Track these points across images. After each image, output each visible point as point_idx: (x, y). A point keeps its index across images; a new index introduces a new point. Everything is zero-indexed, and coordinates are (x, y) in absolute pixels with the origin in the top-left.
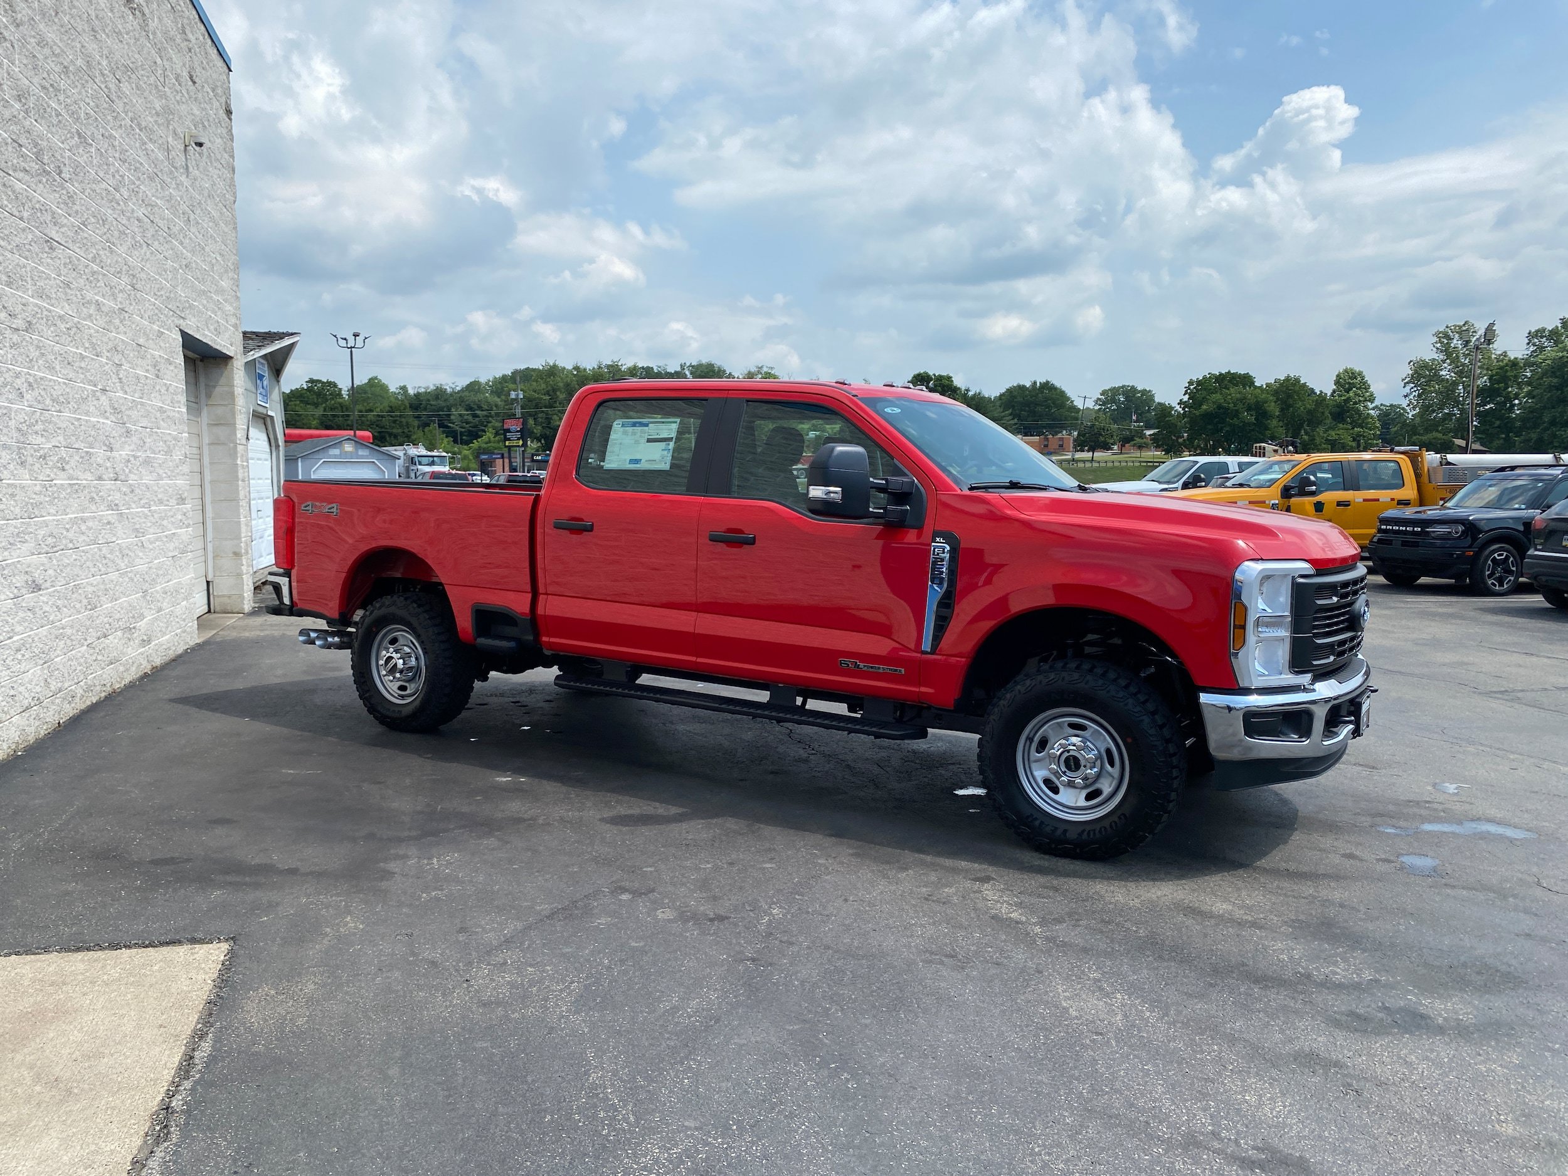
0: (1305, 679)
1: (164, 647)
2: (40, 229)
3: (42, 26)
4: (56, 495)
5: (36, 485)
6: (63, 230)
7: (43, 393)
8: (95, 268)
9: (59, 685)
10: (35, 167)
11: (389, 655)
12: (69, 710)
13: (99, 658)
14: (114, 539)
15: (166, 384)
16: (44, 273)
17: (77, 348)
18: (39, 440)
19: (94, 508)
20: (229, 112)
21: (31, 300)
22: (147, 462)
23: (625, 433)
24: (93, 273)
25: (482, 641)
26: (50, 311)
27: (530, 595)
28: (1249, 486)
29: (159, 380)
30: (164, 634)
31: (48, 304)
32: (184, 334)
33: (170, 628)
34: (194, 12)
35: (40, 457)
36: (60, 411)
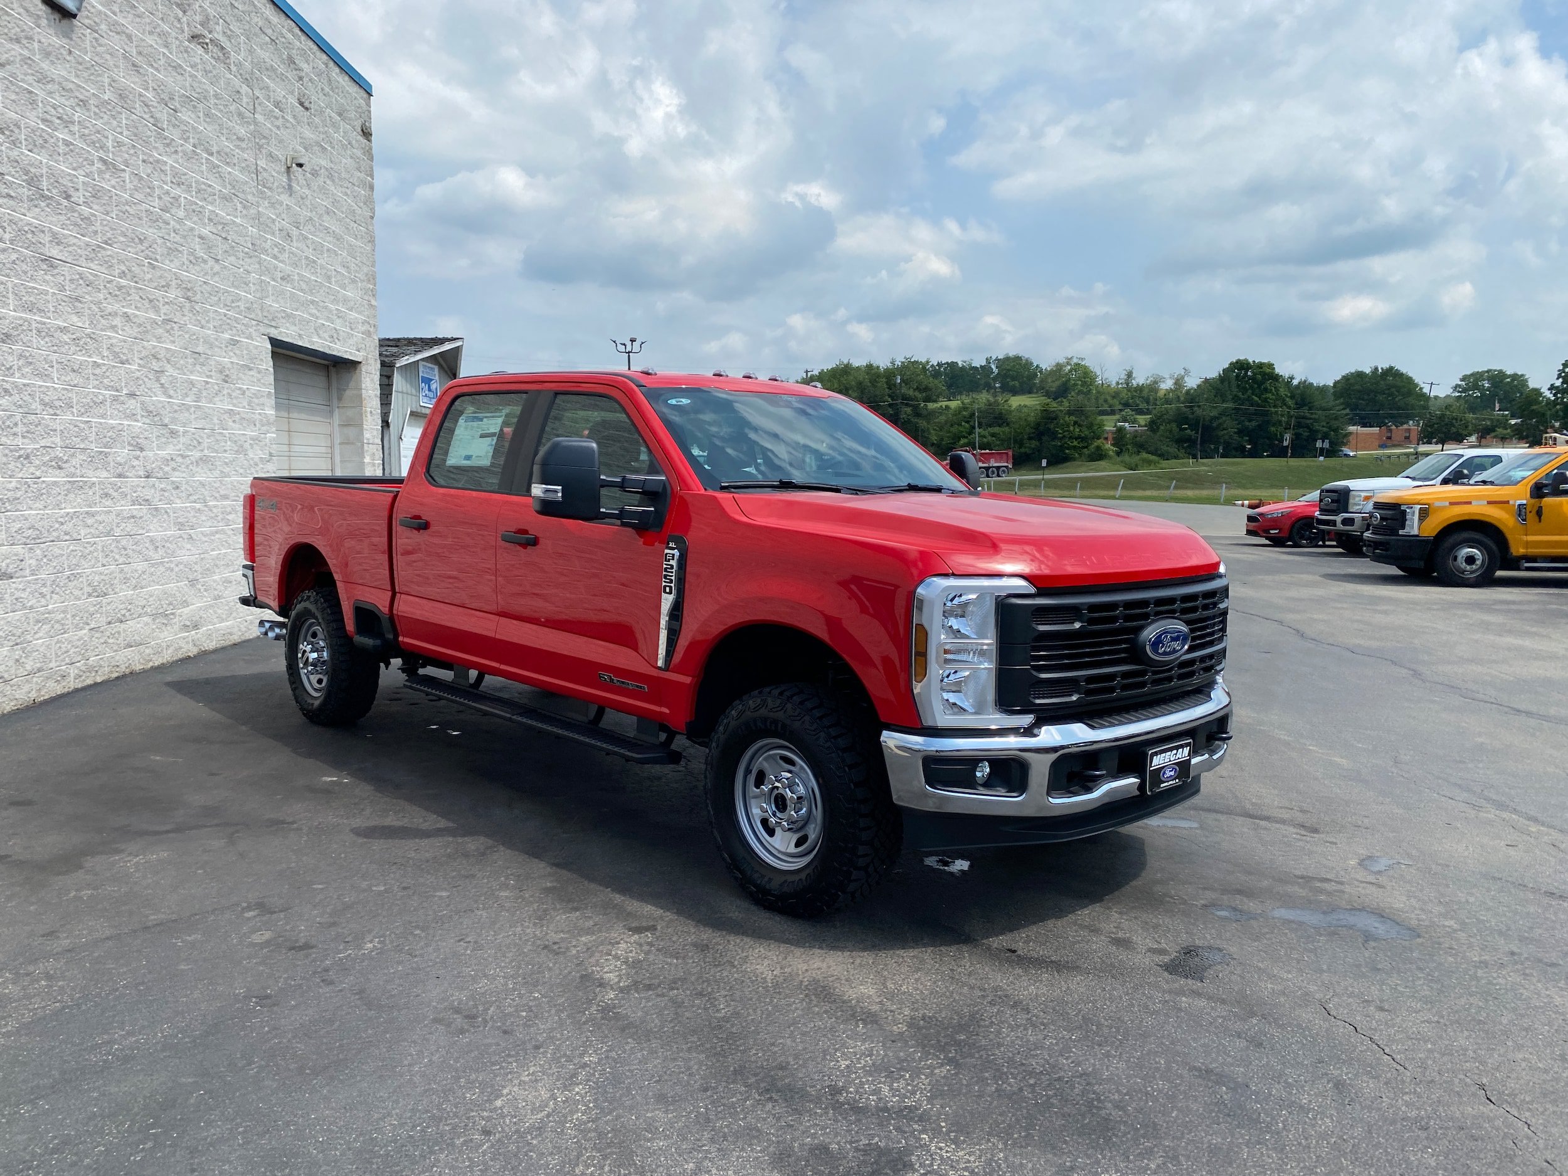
0: (1027, 720)
1: (222, 632)
2: (31, 249)
3: (45, 65)
4: (44, 491)
5: (10, 482)
6: (70, 249)
7: (27, 398)
8: (123, 282)
9: (38, 665)
10: (25, 192)
11: (305, 648)
12: (54, 688)
13: (111, 641)
14: (141, 532)
15: (240, 389)
16: (35, 288)
17: (90, 356)
18: (19, 441)
19: (109, 503)
20: (366, 134)
21: (12, 313)
22: (203, 460)
23: (466, 429)
24: (120, 288)
25: (358, 639)
26: (44, 324)
27: (390, 593)
28: (1492, 483)
29: (227, 385)
30: (222, 621)
31: (42, 317)
32: (274, 342)
33: (234, 614)
34: (311, 43)
35: (20, 457)
36: (55, 414)
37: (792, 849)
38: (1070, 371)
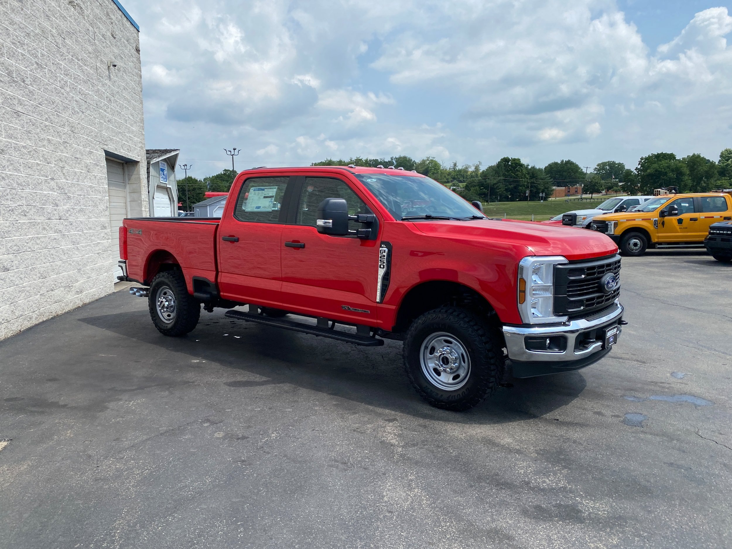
0: (564, 319)
1: (91, 294)
2: (10, 107)
3: (12, 16)
4: (20, 227)
5: (6, 223)
6: (26, 107)
7: (11, 181)
8: (47, 123)
9: (21, 313)
10: (7, 79)
11: (161, 300)
12: (28, 324)
13: (48, 300)
14: (58, 246)
15: (94, 175)
16: (13, 127)
17: (35, 160)
18: (9, 202)
19: (45, 232)
20: (138, 50)
21: (4, 139)
22: (81, 211)
23: (255, 194)
24: (46, 126)
25: (196, 294)
26: (17, 144)
27: (215, 272)
28: (643, 211)
29: (89, 174)
30: (92, 288)
31: (16, 141)
32: (107, 153)
33: (95, 286)
34: (115, 6)
35: (10, 210)
36: (23, 189)
37: (451, 381)
38: (429, 163)
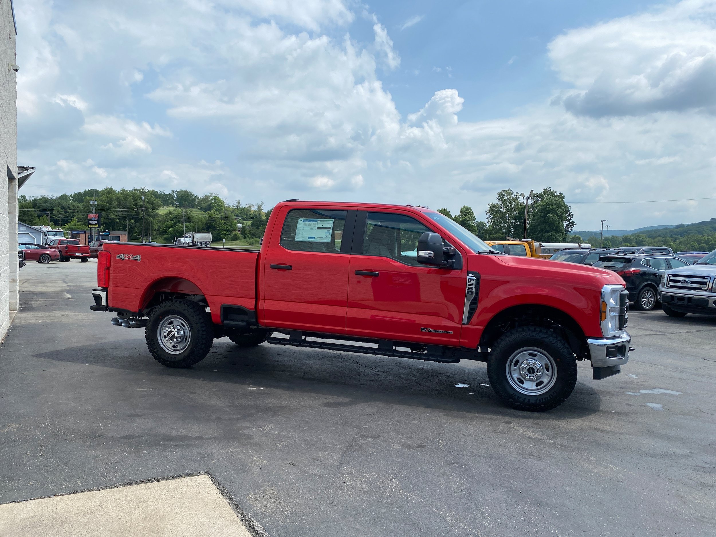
0: (620, 333)
1: (4, 328)
11: (170, 330)
22: (1, 232)
23: (305, 225)
27: (255, 300)
30: (4, 322)
37: (535, 387)
38: (212, 199)
